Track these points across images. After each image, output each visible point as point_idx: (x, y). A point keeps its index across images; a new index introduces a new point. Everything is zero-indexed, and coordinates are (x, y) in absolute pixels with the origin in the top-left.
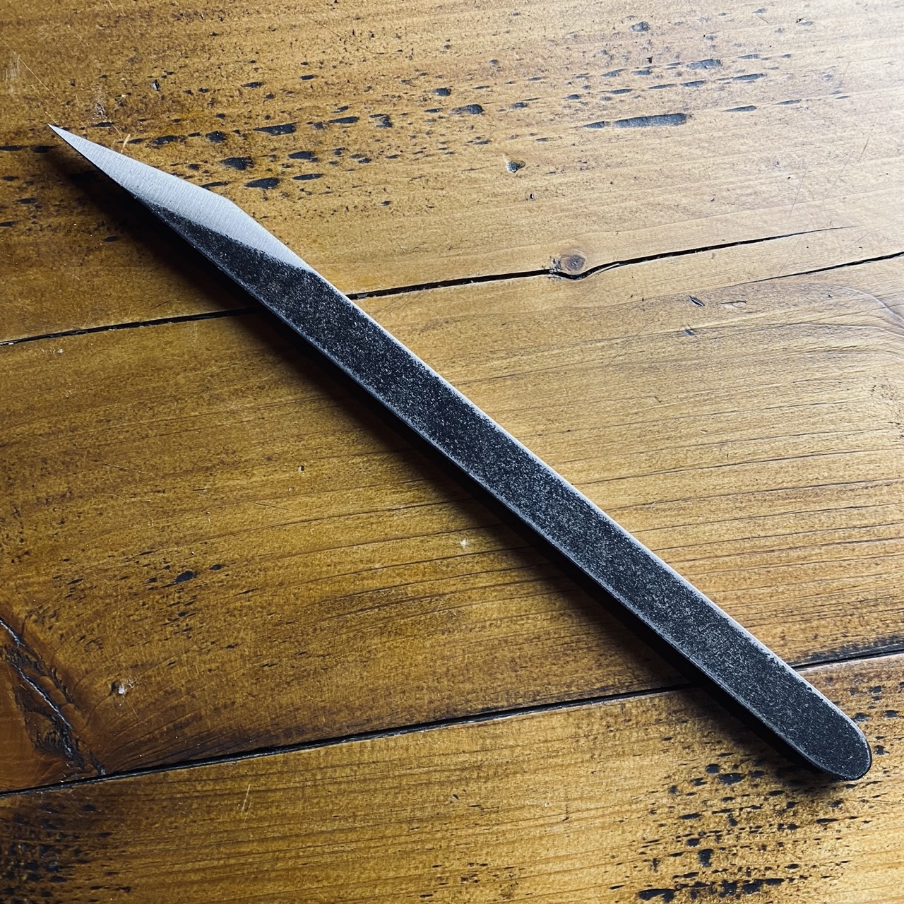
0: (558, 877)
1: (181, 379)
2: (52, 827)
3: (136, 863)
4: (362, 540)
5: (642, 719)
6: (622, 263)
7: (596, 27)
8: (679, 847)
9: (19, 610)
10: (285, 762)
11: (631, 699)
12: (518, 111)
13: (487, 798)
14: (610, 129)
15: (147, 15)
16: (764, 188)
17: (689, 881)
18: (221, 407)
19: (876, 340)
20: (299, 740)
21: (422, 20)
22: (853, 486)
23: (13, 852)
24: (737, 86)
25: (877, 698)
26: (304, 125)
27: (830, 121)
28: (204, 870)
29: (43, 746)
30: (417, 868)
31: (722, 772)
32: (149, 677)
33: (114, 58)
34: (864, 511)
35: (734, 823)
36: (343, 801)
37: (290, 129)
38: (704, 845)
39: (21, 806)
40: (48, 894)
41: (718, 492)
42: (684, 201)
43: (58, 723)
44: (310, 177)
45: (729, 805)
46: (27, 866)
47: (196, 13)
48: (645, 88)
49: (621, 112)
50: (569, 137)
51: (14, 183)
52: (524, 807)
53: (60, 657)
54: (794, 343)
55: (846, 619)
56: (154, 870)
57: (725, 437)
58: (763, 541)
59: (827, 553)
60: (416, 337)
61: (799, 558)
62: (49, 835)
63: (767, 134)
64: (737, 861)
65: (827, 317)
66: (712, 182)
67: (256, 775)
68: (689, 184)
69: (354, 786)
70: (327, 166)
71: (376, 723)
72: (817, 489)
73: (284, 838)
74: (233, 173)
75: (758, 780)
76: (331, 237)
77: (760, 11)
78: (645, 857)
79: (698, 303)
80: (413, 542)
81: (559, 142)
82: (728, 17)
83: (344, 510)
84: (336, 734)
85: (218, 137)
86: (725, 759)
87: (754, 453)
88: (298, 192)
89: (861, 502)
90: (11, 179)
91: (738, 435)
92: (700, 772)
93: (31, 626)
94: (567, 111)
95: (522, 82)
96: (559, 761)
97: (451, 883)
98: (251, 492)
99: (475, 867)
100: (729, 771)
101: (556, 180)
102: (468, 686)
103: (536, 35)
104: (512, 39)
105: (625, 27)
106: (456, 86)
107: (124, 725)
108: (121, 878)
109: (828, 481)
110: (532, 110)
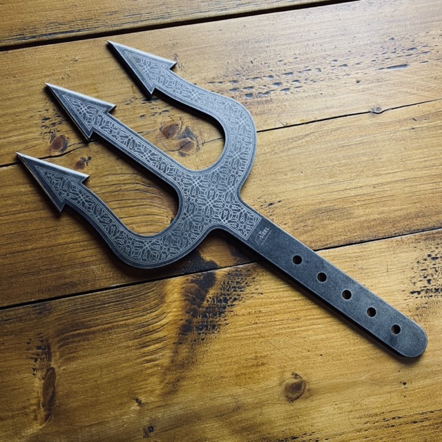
1: (266, 148)
2: (239, 276)
3: (264, 286)
5: (408, 242)
6: (392, 109)
7: (379, 40)
8: (421, 279)
11: (404, 236)
12: (358, 65)
13: (364, 266)
14: (385, 70)
15: (248, 42)
16: (432, 85)
17: (425, 289)
18: (277, 156)
21: (328, 40)
23: (228, 283)
24: (422, 55)
26: (295, 72)
31: (432, 257)
35: (437, 271)
37: (291, 73)
38: (428, 278)
39: (229, 271)
40: (239, 295)
41: (425, 175)
42: (409, 90)
44: (298, 87)
45: (435, 266)
46: (233, 288)
47: (262, 41)
48: (394, 57)
49: (388, 65)
50: (372, 72)
52: (375, 268)
56: (269, 288)
57: (426, 159)
58: (439, 190)
62: (238, 279)
63: (432, 69)
64: (438, 282)
66: (417, 84)
68: (410, 85)
70: (303, 84)
71: (329, 245)
74: (276, 87)
76: (306, 104)
77: (427, 33)
78: (411, 282)
79: (416, 120)
80: (336, 193)
81: (370, 74)
82: (418, 35)
85: (271, 76)
86: (432, 253)
87: (435, 164)
88: (295, 92)
91: (429, 158)
92: (426, 257)
94: (372, 65)
95: (358, 57)
98: (288, 180)
100: (434, 256)
101: (370, 85)
102: (355, 234)
103: (361, 43)
104: (354, 44)
105: (387, 39)
106: (339, 59)
108: (260, 291)
110: (362, 65)
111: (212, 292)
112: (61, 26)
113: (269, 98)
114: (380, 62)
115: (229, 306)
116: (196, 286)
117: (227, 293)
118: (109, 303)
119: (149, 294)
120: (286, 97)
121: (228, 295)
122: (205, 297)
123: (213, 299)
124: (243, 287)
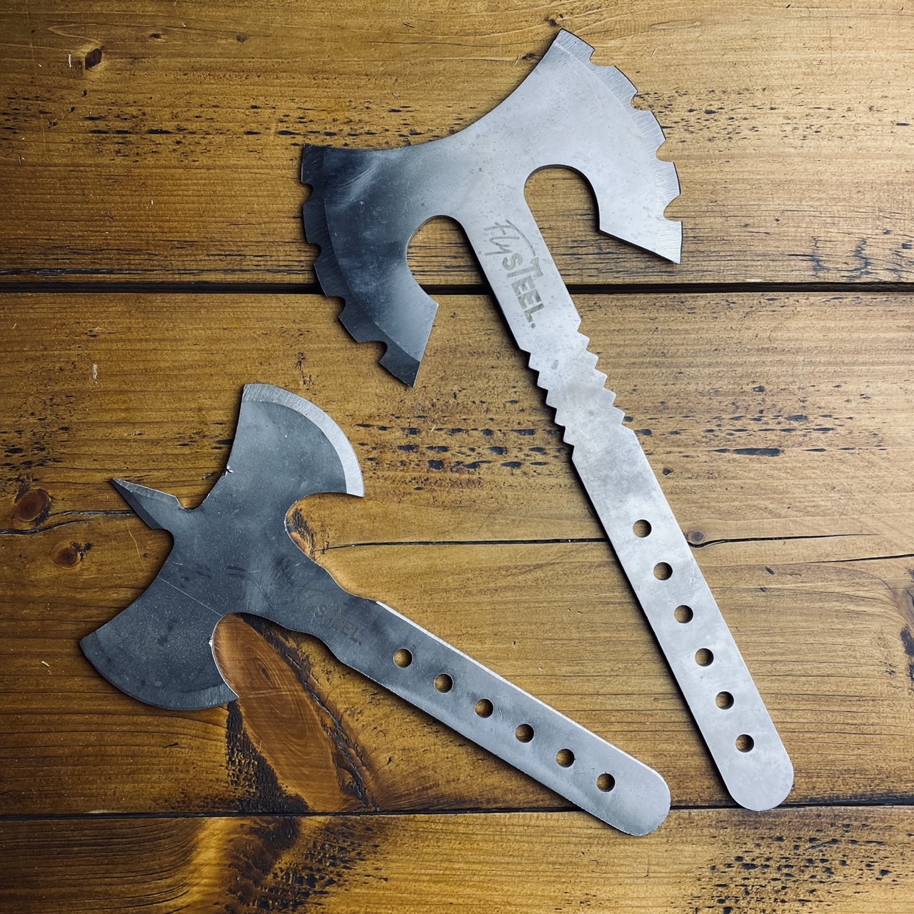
0: (638, 909)
1: (450, 579)
2: (346, 837)
3: (393, 865)
4: (545, 692)
5: (701, 823)
6: (726, 541)
7: (730, 386)
8: (712, 903)
9: (341, 707)
10: (486, 819)
11: (695, 810)
12: (673, 436)
13: (601, 857)
14: (730, 454)
15: (454, 351)
16: (823, 503)
18: (470, 599)
19: (879, 609)
20: (494, 806)
21: (621, 370)
22: (850, 699)
23: (323, 848)
24: (815, 435)
25: (847, 831)
26: (540, 431)
27: (872, 464)
28: (431, 875)
29: (345, 789)
30: (555, 892)
31: (744, 862)
32: (411, 757)
33: (432, 376)
34: (855, 715)
35: (747, 893)
36: (516, 846)
37: (532, 432)
38: (727, 904)
39: (330, 823)
40: (339, 875)
41: (766, 691)
42: (771, 506)
43: (355, 776)
44: (540, 464)
45: (746, 882)
46: (330, 858)
47: (483, 352)
48: (756, 429)
49: (738, 444)
50: (702, 456)
51: (365, 448)
52: (623, 865)
53: (361, 738)
54: (826, 605)
55: (834, 780)
56: (402, 871)
57: (776, 658)
58: (789, 725)
59: (829, 737)
60: (592, 571)
61: (810, 738)
62: (344, 841)
63: (830, 468)
65: (850, 591)
66: (791, 496)
67: (468, 824)
68: (775, 496)
69: (525, 838)
70: (552, 459)
71: (541, 803)
72: (829, 698)
73: (480, 863)
74: (494, 456)
75: (766, 870)
76: (549, 502)
77: (838, 386)
78: (691, 906)
79: (771, 572)
80: (575, 698)
81: (697, 459)
82: (816, 388)
83: (536, 672)
84: (516, 806)
85: (488, 432)
86: (746, 854)
87: (792, 670)
88: (532, 472)
89: (854, 709)
90: (362, 444)
91: (783, 658)
93: (346, 717)
94: (704, 440)
95: (678, 417)
96: (647, 840)
97: (574, 903)
98: (483, 654)
99: (589, 896)
100: (749, 862)
101: (691, 483)
103: (692, 388)
104: (676, 389)
105: (748, 388)
106: (636, 416)
107: (393, 784)
108: (383, 873)
109: (836, 693)
110: (682, 437)
111: (286, 860)
112: (75, 256)
113: (475, 477)
114: (724, 435)
115: (315, 892)
116: (259, 842)
117: (315, 866)
118: (81, 845)
119: (163, 841)
120: (510, 480)
121: (319, 870)
122: (271, 865)
123: (288, 874)
124: (351, 860)
